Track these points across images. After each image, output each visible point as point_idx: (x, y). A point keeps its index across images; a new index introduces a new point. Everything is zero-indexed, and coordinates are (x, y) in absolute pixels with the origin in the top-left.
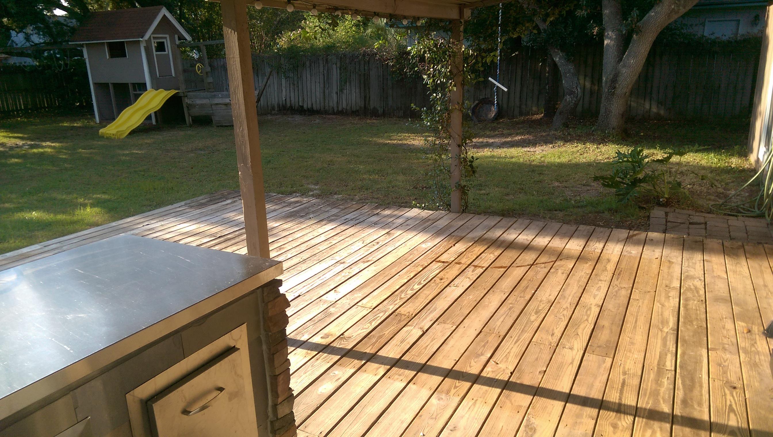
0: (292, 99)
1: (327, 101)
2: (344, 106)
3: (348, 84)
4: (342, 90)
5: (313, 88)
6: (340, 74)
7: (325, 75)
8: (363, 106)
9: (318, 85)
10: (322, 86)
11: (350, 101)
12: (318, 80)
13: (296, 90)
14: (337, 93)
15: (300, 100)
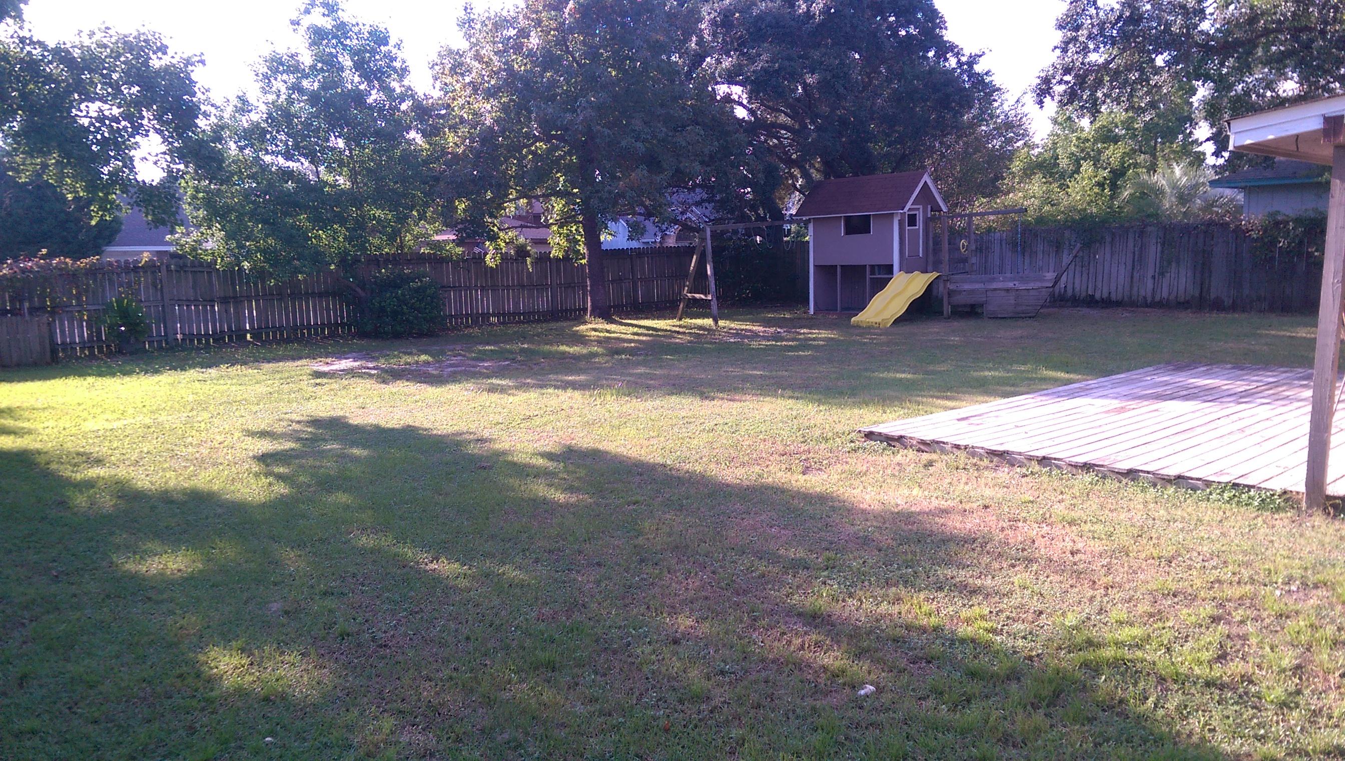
0: (1077, 286)
1: (1135, 289)
2: (1165, 294)
3: (1174, 265)
4: (1162, 274)
5: (1114, 271)
6: (1162, 252)
7: (1137, 253)
8: (1197, 295)
9: (1122, 267)
10: (1129, 267)
11: (1175, 289)
12: (1123, 260)
13: (1085, 275)
14: (1154, 277)
15: (1090, 286)
